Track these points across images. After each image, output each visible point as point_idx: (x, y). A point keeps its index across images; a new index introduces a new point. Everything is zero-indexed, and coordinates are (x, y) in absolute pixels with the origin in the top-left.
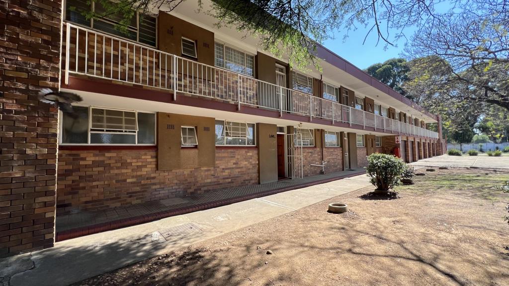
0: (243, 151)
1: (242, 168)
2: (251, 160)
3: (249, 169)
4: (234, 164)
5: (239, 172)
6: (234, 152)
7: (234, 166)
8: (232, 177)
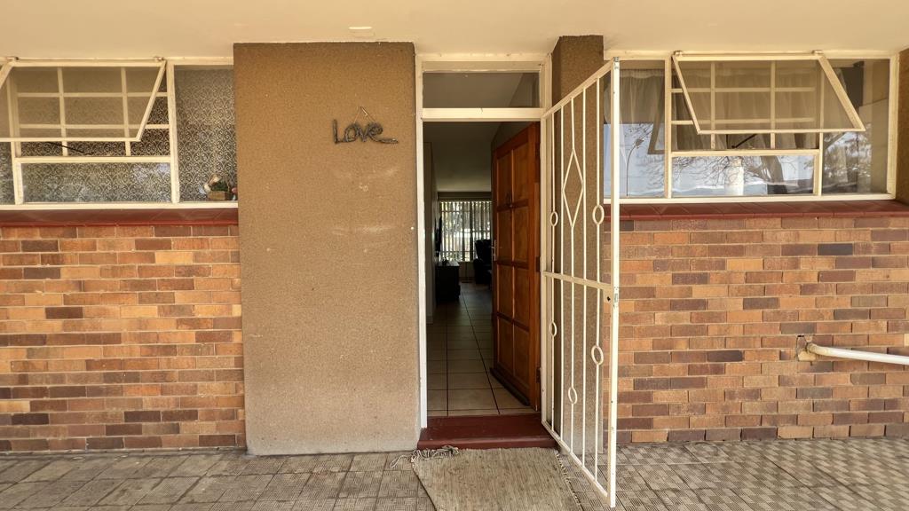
0: (124, 242)
1: (114, 338)
2: (180, 297)
3: (169, 350)
4: (52, 313)
5: (89, 364)
6: (54, 246)
7: (56, 326)
8: (41, 392)
